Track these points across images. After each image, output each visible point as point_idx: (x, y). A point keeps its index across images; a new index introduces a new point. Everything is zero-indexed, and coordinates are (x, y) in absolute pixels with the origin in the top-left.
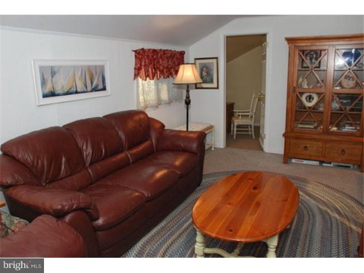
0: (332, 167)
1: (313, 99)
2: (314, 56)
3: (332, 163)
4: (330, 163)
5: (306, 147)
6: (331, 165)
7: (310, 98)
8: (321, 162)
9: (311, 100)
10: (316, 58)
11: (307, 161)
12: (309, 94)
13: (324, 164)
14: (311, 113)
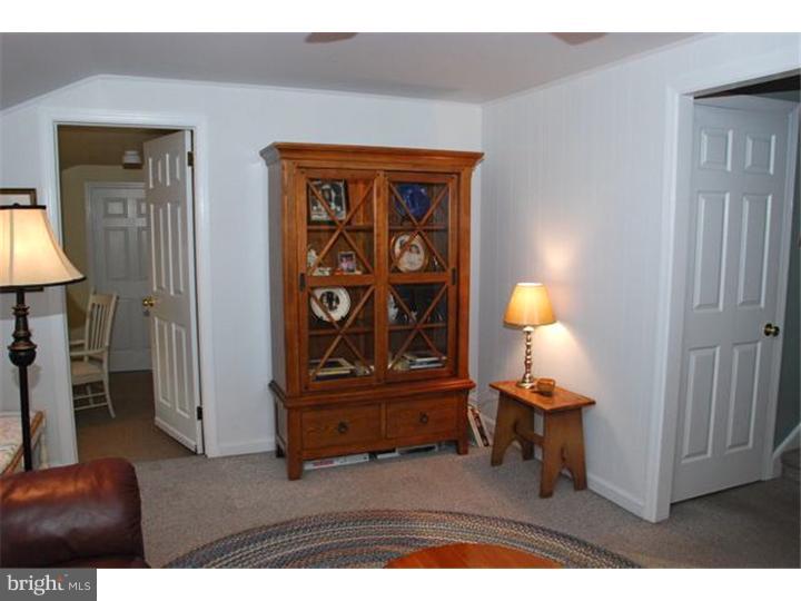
0: (396, 458)
1: (338, 301)
2: (333, 194)
3: (397, 450)
4: (393, 451)
5: (342, 425)
6: (396, 454)
7: (331, 300)
8: (373, 454)
9: (334, 304)
10: (336, 198)
11: (341, 459)
12: (327, 290)
13: (379, 457)
14: (345, 337)
